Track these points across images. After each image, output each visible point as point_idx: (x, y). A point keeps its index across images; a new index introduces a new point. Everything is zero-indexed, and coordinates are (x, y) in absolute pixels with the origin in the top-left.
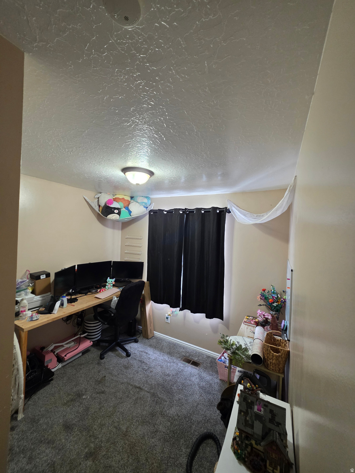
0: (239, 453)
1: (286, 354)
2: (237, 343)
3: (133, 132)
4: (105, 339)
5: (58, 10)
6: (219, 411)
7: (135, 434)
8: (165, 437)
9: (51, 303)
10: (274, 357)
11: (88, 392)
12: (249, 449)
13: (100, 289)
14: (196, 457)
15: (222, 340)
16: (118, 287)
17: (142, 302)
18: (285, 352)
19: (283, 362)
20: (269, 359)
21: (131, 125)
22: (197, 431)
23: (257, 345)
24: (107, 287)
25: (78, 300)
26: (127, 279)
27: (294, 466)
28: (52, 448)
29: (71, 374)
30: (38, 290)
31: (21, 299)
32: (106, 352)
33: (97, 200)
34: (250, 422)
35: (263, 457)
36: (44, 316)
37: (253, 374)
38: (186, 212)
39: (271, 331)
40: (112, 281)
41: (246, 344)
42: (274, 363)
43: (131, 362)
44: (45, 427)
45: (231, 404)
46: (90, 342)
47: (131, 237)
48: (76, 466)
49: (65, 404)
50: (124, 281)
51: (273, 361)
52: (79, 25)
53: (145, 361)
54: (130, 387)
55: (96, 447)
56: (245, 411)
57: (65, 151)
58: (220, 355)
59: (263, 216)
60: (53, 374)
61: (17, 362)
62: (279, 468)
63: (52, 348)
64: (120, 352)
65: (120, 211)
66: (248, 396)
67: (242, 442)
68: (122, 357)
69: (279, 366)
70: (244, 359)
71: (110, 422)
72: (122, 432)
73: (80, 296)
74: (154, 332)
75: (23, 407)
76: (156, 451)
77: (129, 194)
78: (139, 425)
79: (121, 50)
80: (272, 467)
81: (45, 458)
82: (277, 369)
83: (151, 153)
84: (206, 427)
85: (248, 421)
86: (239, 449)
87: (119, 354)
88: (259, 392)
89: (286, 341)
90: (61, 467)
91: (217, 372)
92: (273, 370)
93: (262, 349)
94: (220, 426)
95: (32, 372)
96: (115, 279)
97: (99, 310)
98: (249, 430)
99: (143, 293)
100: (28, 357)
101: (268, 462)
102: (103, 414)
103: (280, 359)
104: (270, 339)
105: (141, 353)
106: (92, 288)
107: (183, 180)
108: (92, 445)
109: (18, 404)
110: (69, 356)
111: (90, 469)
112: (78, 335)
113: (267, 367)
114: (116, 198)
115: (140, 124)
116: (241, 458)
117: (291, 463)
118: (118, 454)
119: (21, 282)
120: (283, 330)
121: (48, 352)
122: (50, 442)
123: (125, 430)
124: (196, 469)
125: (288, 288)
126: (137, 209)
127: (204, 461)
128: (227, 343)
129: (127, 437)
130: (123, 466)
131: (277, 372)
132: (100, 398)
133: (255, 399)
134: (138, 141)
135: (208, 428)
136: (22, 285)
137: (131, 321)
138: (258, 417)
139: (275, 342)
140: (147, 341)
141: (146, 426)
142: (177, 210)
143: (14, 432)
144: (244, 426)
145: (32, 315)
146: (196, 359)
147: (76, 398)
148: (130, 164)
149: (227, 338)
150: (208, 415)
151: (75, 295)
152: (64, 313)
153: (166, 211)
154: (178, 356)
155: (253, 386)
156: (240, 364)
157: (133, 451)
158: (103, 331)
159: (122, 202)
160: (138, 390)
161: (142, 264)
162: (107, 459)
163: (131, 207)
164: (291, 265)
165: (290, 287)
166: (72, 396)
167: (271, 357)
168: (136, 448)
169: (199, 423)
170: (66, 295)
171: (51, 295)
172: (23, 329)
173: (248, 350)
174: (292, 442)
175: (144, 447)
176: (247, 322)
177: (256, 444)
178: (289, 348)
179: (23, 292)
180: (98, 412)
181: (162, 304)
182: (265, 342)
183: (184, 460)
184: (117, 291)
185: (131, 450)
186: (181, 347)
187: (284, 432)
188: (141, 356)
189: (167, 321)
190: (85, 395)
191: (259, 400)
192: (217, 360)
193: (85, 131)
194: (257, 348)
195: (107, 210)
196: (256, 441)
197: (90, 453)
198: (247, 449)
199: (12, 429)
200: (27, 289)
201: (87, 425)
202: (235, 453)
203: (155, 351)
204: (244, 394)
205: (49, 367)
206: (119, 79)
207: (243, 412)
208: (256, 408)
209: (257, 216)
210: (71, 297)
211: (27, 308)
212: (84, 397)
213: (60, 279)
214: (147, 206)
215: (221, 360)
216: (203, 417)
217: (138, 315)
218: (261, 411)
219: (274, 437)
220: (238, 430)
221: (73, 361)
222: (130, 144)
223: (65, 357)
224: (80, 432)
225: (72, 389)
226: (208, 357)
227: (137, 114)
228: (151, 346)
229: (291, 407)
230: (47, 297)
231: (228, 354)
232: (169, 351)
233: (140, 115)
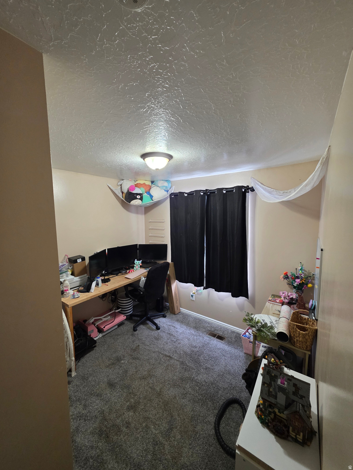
0: (262, 418)
1: (313, 333)
2: (262, 321)
3: (149, 118)
4: (136, 314)
5: (69, 5)
6: (244, 381)
7: (168, 394)
8: (194, 399)
9: (88, 283)
10: (300, 335)
11: (126, 358)
12: (272, 416)
13: (129, 270)
14: (223, 417)
15: (247, 318)
16: (145, 268)
17: (167, 281)
18: (312, 331)
19: (310, 340)
20: (295, 337)
21: (147, 111)
22: (223, 397)
23: (283, 324)
24: (135, 268)
25: (110, 280)
26: (153, 260)
27: (317, 435)
28: (100, 400)
29: (111, 343)
30: (76, 272)
31: (63, 280)
32: (138, 325)
33: (120, 187)
34: (273, 393)
35: (286, 424)
36: (83, 294)
37: (277, 350)
38: (207, 193)
39: (298, 310)
40: (139, 263)
41: (271, 322)
42: (301, 341)
43: (161, 334)
44: (93, 383)
45: (255, 375)
46: (124, 316)
47: (154, 221)
48: (121, 415)
49: (107, 367)
50: (150, 263)
51: (299, 338)
52: (90, 17)
53: (173, 334)
54: (161, 356)
55: (136, 402)
56: (268, 383)
57: (87, 143)
58: (245, 331)
59: (290, 192)
60: (95, 342)
61: (66, 332)
62: (301, 434)
63: (92, 321)
64: (151, 325)
65: (142, 196)
66: (272, 370)
67: (266, 410)
68: (152, 330)
69: (306, 343)
70: (269, 336)
71: (146, 383)
72: (156, 392)
73: (112, 277)
74: (181, 308)
75: (75, 367)
76: (186, 409)
77: (149, 178)
78: (171, 387)
79: (132, 34)
80: (295, 433)
81: (96, 407)
82: (304, 346)
83: (168, 137)
84: (232, 393)
85: (271, 392)
86: (263, 415)
87: (150, 327)
88: (284, 367)
89: (313, 320)
90: (109, 414)
91: (241, 346)
92: (299, 347)
93: (288, 328)
94: (245, 393)
95: (79, 340)
96: (141, 261)
97: (130, 288)
98: (272, 400)
99: (168, 273)
100: (74, 328)
101: (291, 428)
102: (139, 376)
103: (307, 337)
104: (296, 318)
105: (169, 327)
106: (122, 269)
107: (203, 160)
108: (132, 400)
109: (71, 365)
110: (107, 327)
111: (132, 418)
112: (113, 310)
113: (293, 344)
114: (137, 184)
115: (156, 109)
116: (264, 423)
117: (315, 431)
118: (154, 409)
119: (62, 266)
120: (310, 309)
121: (89, 324)
122: (99, 395)
123: (159, 390)
124: (223, 427)
125: (317, 267)
126: (158, 193)
127: (230, 421)
128: (252, 320)
129: (161, 396)
130: (159, 419)
131: (304, 349)
132: (136, 363)
133: (279, 374)
134: (155, 126)
135: (235, 394)
136: (63, 268)
137: (159, 299)
138: (281, 389)
139: (302, 321)
140: (174, 316)
141: (177, 389)
142: (198, 192)
143: (71, 385)
144: (267, 396)
145: (74, 294)
146: (221, 334)
147: (116, 362)
148: (148, 150)
149: (252, 316)
150: (234, 383)
151: (108, 276)
152: (100, 291)
153: (186, 193)
154: (204, 330)
155: (277, 361)
156: (266, 341)
157: (167, 407)
158: (134, 307)
159: (143, 187)
160: (168, 359)
161: (166, 246)
162: (146, 412)
163: (152, 192)
164: (321, 244)
165: (319, 266)
166: (113, 360)
167: (297, 335)
168: (169, 405)
169: (224, 389)
170: (100, 276)
171: (88, 276)
172: (68, 305)
173: (273, 328)
174: (316, 413)
175: (176, 405)
176: (272, 300)
177: (279, 412)
178: (317, 326)
179: (64, 274)
180: (135, 375)
181: (187, 283)
182: (292, 320)
183: (212, 419)
184: (144, 271)
185: (165, 406)
186: (205, 322)
187: (307, 404)
188: (169, 329)
189: (192, 299)
190: (123, 360)
191: (282, 374)
192: (241, 335)
193: (104, 122)
194: (283, 326)
195: (130, 196)
196: (279, 410)
197: (131, 406)
198: (270, 416)
199: (69, 383)
200: (67, 271)
201: (127, 384)
202: (258, 418)
203: (182, 326)
204: (267, 368)
205: (91, 337)
206: (133, 65)
207: (267, 384)
208: (279, 382)
209: (283, 193)
210: (104, 277)
211: (69, 288)
212: (122, 362)
213: (94, 262)
214: (167, 189)
215: (246, 336)
216: (229, 385)
217: (165, 293)
218: (284, 384)
219: (297, 408)
220: (262, 399)
221: (111, 332)
222: (147, 130)
223: (104, 328)
224: (122, 389)
225: (112, 354)
226: (233, 332)
227: (152, 99)
228: (178, 321)
229: (317, 382)
230: (84, 278)
231: (253, 331)
232: (195, 325)
233: (155, 99)
